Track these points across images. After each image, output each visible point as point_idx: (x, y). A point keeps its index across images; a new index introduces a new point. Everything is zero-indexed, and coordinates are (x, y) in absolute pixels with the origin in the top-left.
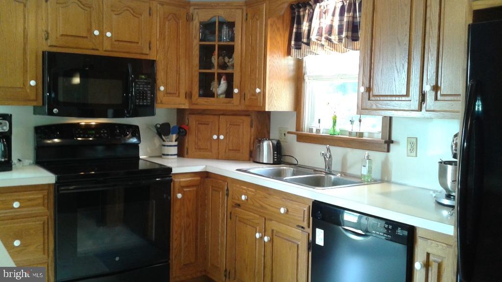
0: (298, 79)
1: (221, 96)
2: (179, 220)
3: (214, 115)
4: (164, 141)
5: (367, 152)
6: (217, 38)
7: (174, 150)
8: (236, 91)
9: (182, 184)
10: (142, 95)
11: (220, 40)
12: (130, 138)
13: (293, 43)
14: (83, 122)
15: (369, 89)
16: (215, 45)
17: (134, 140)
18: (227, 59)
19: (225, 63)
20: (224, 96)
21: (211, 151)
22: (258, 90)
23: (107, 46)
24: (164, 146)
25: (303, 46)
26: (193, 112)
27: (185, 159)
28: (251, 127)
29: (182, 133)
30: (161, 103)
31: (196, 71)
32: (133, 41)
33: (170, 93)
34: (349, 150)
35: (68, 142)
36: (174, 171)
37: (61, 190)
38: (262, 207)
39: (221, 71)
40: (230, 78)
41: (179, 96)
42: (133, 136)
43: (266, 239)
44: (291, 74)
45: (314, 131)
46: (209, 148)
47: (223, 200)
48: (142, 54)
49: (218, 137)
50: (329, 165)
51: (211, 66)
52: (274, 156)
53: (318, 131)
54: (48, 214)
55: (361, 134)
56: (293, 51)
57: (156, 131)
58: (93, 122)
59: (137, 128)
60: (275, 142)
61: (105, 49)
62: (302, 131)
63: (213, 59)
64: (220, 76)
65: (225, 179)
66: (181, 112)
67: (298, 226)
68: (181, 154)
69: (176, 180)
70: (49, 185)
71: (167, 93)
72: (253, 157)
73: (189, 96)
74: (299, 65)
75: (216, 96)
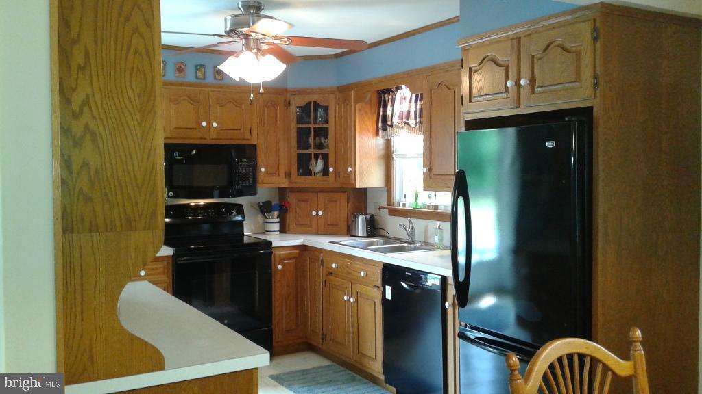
0: (387, 157)
1: (319, 174)
2: (280, 290)
3: (313, 192)
4: (266, 218)
5: (438, 223)
6: (312, 122)
7: (276, 227)
8: (331, 169)
9: (282, 256)
10: (244, 177)
11: (316, 123)
12: (235, 216)
13: (380, 125)
14: (193, 202)
15: (430, 170)
16: (311, 128)
17: (240, 218)
18: (323, 140)
19: (322, 143)
20: (321, 174)
21: (311, 226)
22: (349, 169)
23: (213, 135)
24: (267, 222)
25: (388, 128)
26: (293, 190)
27: (287, 235)
28: (348, 202)
29: (283, 210)
30: (263, 183)
31: (294, 152)
32: (236, 128)
33: (270, 174)
34: (429, 221)
35: (177, 221)
36: (274, 245)
37: (179, 260)
38: (348, 272)
39: (318, 151)
40: (326, 157)
41: (279, 176)
42: (238, 214)
43: (352, 300)
44: (382, 152)
45: (401, 205)
46: (309, 223)
47: (319, 270)
48: (244, 139)
49: (317, 214)
50: (412, 236)
51: (308, 147)
52: (367, 230)
53: (404, 205)
54: (168, 281)
55: (436, 207)
56: (381, 132)
57: (258, 208)
58: (202, 202)
59: (241, 206)
60: (368, 216)
61: (211, 138)
62: (393, 205)
63: (310, 140)
64: (316, 156)
65: (319, 250)
66: (282, 191)
67: (375, 286)
68: (283, 230)
69: (277, 252)
70: (167, 257)
71: (267, 173)
72: (350, 231)
73: (288, 175)
74: (388, 144)
75: (313, 174)
